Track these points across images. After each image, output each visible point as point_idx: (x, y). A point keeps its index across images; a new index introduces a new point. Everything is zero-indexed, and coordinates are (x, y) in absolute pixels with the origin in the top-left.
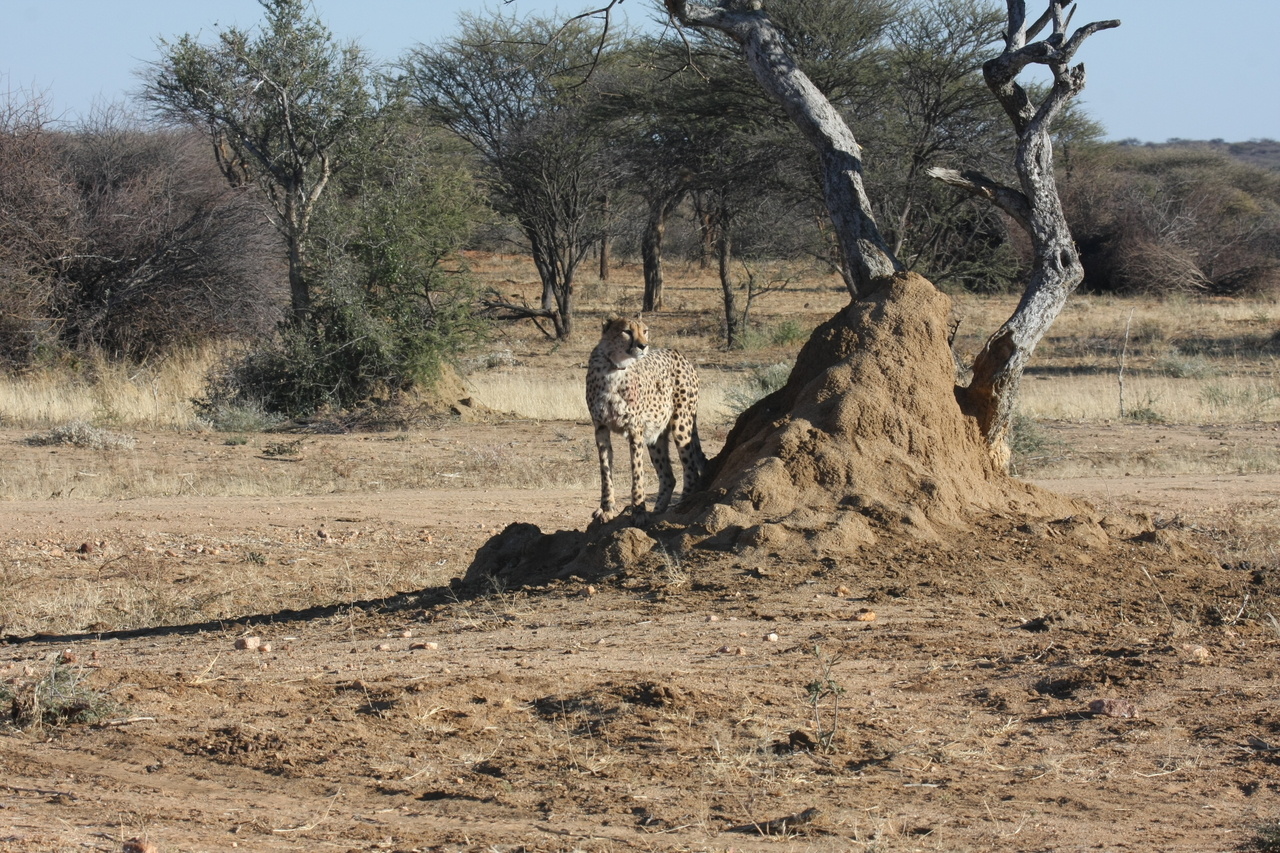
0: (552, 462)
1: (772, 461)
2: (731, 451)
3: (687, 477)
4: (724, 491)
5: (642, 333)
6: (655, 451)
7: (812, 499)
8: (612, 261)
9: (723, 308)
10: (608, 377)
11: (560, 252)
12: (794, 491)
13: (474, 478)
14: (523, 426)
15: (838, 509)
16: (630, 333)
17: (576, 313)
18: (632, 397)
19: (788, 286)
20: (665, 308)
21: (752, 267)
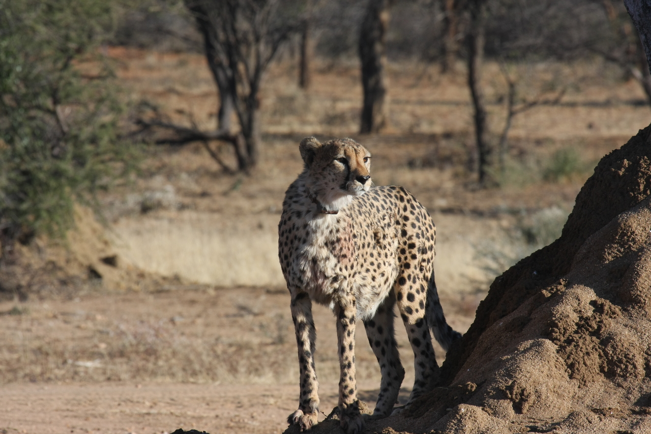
0: (231, 345)
1: (540, 345)
2: (482, 330)
3: (420, 365)
4: (472, 386)
5: (361, 160)
6: (375, 330)
7: (597, 398)
8: (316, 62)
9: (472, 129)
10: (312, 224)
11: (243, 49)
12: (571, 387)
13: (122, 368)
14: (191, 295)
15: (634, 412)
16: (345, 161)
17: (267, 137)
18: (344, 251)
19: (566, 98)
20: (390, 130)
21: (514, 71)
